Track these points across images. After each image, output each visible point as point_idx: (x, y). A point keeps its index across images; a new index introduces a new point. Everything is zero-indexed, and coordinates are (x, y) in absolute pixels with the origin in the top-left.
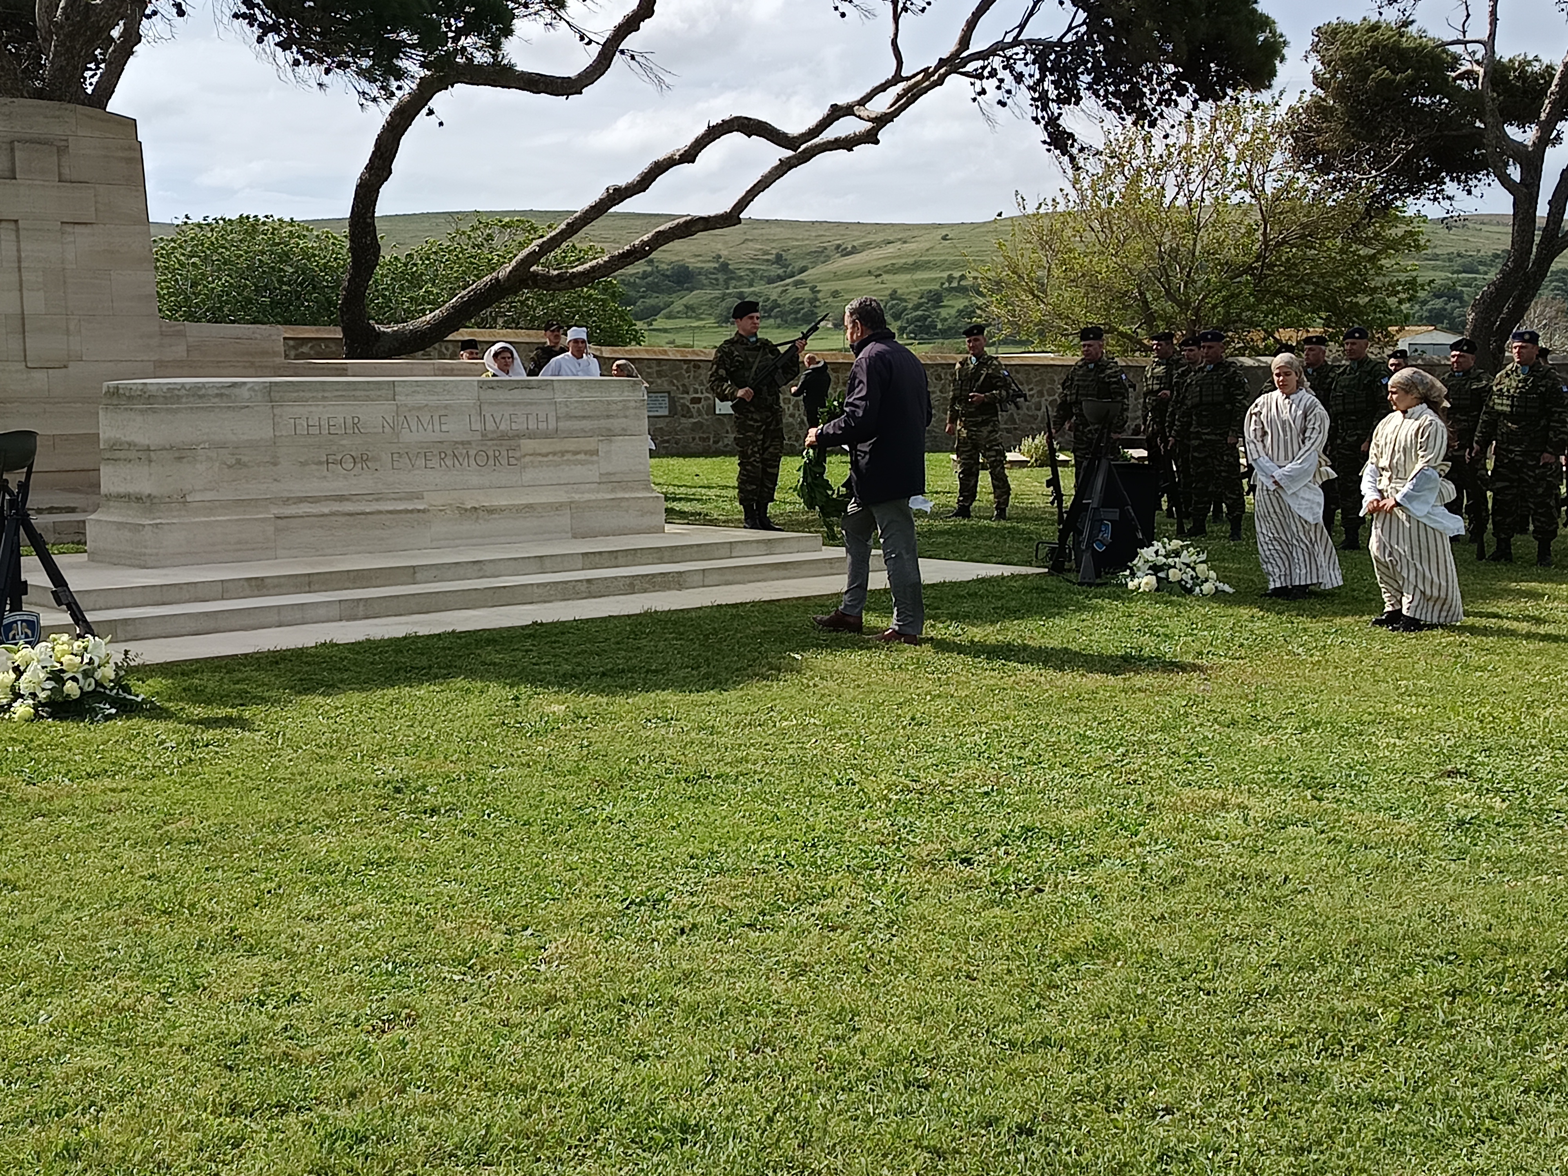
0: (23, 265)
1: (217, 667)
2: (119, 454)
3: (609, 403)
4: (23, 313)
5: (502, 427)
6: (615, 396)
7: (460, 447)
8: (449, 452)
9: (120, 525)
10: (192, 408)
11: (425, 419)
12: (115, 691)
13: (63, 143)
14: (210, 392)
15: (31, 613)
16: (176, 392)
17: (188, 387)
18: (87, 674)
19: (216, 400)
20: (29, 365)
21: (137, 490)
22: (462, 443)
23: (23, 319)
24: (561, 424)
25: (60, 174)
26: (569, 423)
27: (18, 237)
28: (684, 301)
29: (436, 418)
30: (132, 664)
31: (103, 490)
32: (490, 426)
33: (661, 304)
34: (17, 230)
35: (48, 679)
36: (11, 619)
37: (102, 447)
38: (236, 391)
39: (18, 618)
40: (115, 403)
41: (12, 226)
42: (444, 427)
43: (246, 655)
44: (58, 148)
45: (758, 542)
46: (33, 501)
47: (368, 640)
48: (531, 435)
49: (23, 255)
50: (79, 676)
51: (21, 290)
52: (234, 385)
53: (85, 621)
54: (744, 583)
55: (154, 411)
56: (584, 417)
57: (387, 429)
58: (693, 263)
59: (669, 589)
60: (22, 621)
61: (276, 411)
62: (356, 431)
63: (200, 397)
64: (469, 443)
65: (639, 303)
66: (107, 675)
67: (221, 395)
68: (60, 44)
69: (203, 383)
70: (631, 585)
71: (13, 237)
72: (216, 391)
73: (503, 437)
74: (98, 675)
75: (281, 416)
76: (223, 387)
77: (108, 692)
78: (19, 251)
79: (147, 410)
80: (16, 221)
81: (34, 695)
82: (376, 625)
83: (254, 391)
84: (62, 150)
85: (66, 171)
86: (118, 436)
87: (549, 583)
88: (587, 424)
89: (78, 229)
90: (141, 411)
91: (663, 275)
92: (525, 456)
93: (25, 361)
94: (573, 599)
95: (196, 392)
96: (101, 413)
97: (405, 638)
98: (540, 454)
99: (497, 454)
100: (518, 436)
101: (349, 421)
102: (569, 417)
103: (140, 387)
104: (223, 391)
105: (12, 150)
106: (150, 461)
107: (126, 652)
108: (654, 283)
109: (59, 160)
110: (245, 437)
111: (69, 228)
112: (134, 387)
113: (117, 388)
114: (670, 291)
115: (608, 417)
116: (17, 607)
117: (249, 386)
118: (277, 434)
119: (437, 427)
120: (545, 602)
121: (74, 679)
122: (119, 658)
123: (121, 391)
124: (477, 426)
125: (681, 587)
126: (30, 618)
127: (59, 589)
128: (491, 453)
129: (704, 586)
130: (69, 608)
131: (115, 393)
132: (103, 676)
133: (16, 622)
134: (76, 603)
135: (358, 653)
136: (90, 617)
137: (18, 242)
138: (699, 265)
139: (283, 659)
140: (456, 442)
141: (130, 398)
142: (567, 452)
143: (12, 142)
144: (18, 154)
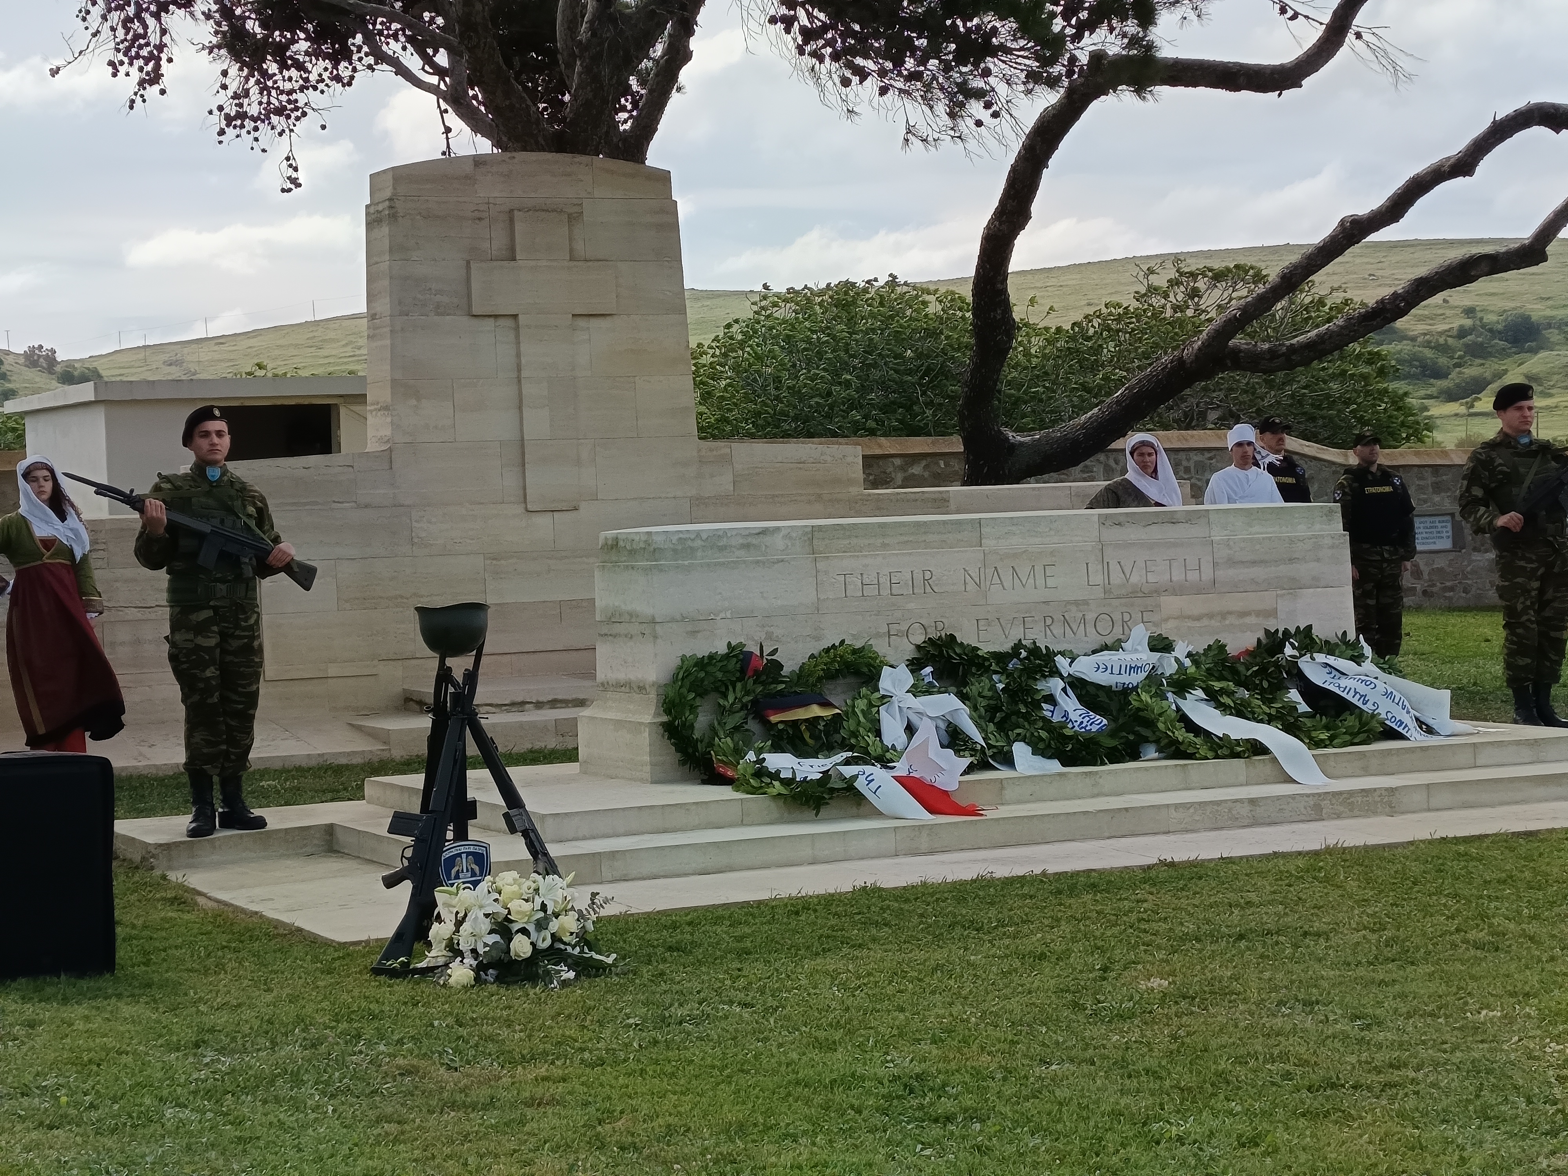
0: (524, 374)
1: (718, 918)
2: (618, 628)
3: (1292, 541)
4: (522, 440)
5: (1135, 579)
6: (1302, 530)
7: (1074, 608)
8: (1058, 617)
9: (619, 724)
10: (708, 565)
11: (1024, 572)
12: (578, 949)
13: (576, 209)
14: (733, 542)
15: (479, 843)
16: (689, 543)
17: (704, 536)
18: (541, 925)
19: (739, 553)
20: (530, 507)
21: (640, 676)
22: (1076, 603)
23: (522, 446)
24: (1221, 574)
25: (571, 250)
26: (1231, 572)
27: (517, 337)
28: (1524, 368)
29: (1039, 569)
30: (603, 913)
31: (600, 676)
32: (1117, 578)
33: (1488, 375)
34: (517, 328)
35: (491, 932)
36: (454, 852)
37: (598, 618)
38: (767, 540)
39: (463, 849)
40: (614, 559)
41: (510, 322)
42: (1051, 582)
43: (759, 903)
44: (570, 216)
45: (1518, 743)
46: (482, 694)
47: (924, 884)
48: (1176, 590)
49: (523, 361)
50: (531, 928)
51: (520, 408)
52: (764, 532)
53: (546, 854)
54: (1492, 806)
55: (660, 569)
56: (1254, 563)
57: (971, 585)
58: (1538, 311)
59: (1375, 813)
60: (468, 854)
61: (821, 565)
62: (928, 589)
63: (722, 549)
64: (1086, 602)
65: (1453, 375)
66: (567, 926)
67: (747, 546)
68: (587, 70)
69: (725, 531)
70: (1318, 808)
71: (512, 336)
72: (741, 541)
73: (1136, 593)
74: (554, 926)
75: (826, 573)
76: (750, 535)
77: (569, 949)
78: (518, 355)
79: (651, 568)
80: (515, 316)
81: (474, 951)
82: (943, 862)
83: (791, 538)
84: (574, 218)
85: (579, 246)
86: (617, 604)
87: (1192, 804)
88: (1259, 573)
89: (594, 323)
90: (646, 570)
91: (1491, 331)
92: (1166, 620)
93: (525, 502)
94: (1229, 828)
95: (715, 542)
96: (597, 574)
97: (973, 881)
98: (1189, 617)
99: (1127, 617)
100: (1157, 592)
101: (918, 577)
102: (1232, 562)
103: (643, 538)
104: (750, 540)
105: (512, 221)
106: (655, 637)
107: (594, 895)
108: (1475, 343)
109: (570, 231)
110: (779, 602)
111: (582, 323)
112: (637, 538)
113: (616, 540)
114: (1503, 354)
115: (1291, 560)
116: (461, 835)
117: (784, 532)
118: (822, 597)
119: (1040, 581)
120: (1187, 831)
121: (524, 931)
122: (583, 903)
123: (621, 543)
124: (1098, 578)
125: (1393, 810)
126: (478, 850)
127: (512, 812)
128: (1117, 617)
129: (1429, 810)
130: (525, 834)
131: (614, 546)
132: (562, 928)
133: (459, 855)
134: (534, 831)
135: (907, 901)
136: (554, 850)
137: (518, 343)
138: (1549, 313)
139: (807, 908)
140: (1068, 602)
141: (632, 552)
142: (1230, 613)
143: (511, 211)
144: (519, 227)
